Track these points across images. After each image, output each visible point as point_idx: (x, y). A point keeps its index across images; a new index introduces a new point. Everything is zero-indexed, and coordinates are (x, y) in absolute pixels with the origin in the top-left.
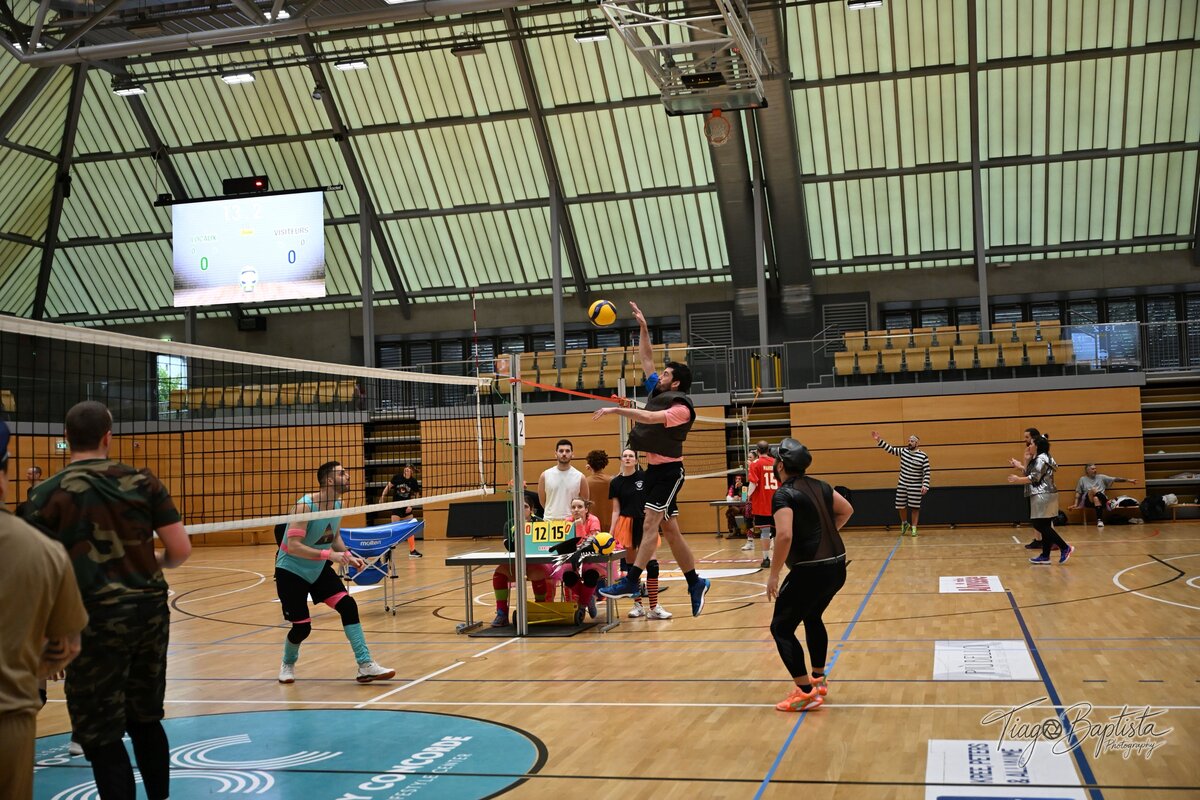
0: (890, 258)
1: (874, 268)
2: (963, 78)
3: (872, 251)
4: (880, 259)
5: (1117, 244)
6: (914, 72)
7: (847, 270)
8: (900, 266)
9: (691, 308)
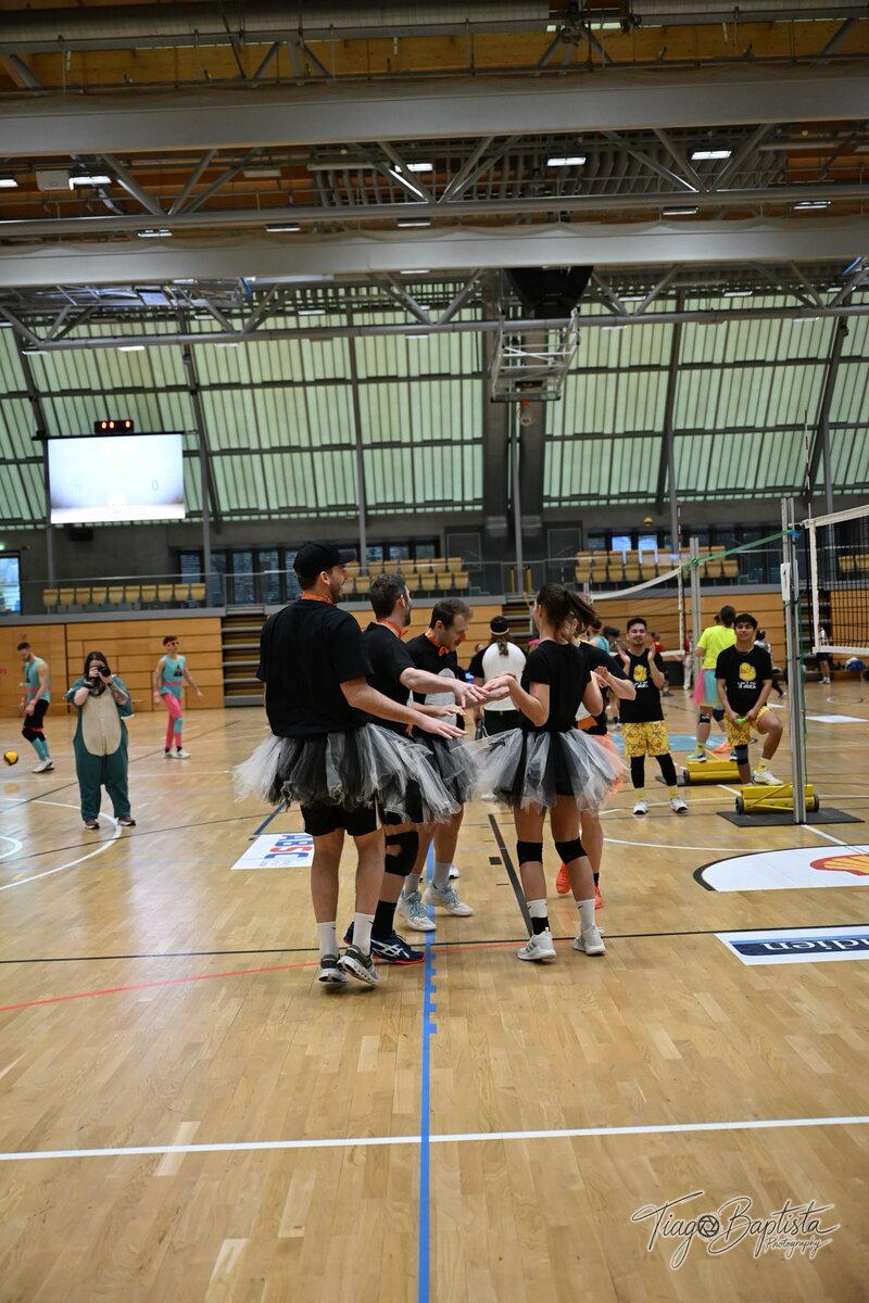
0: (596, 497)
1: (584, 503)
2: (665, 375)
3: (585, 491)
4: (590, 497)
5: (754, 491)
6: (632, 369)
7: (565, 504)
8: (603, 502)
9: (448, 530)
